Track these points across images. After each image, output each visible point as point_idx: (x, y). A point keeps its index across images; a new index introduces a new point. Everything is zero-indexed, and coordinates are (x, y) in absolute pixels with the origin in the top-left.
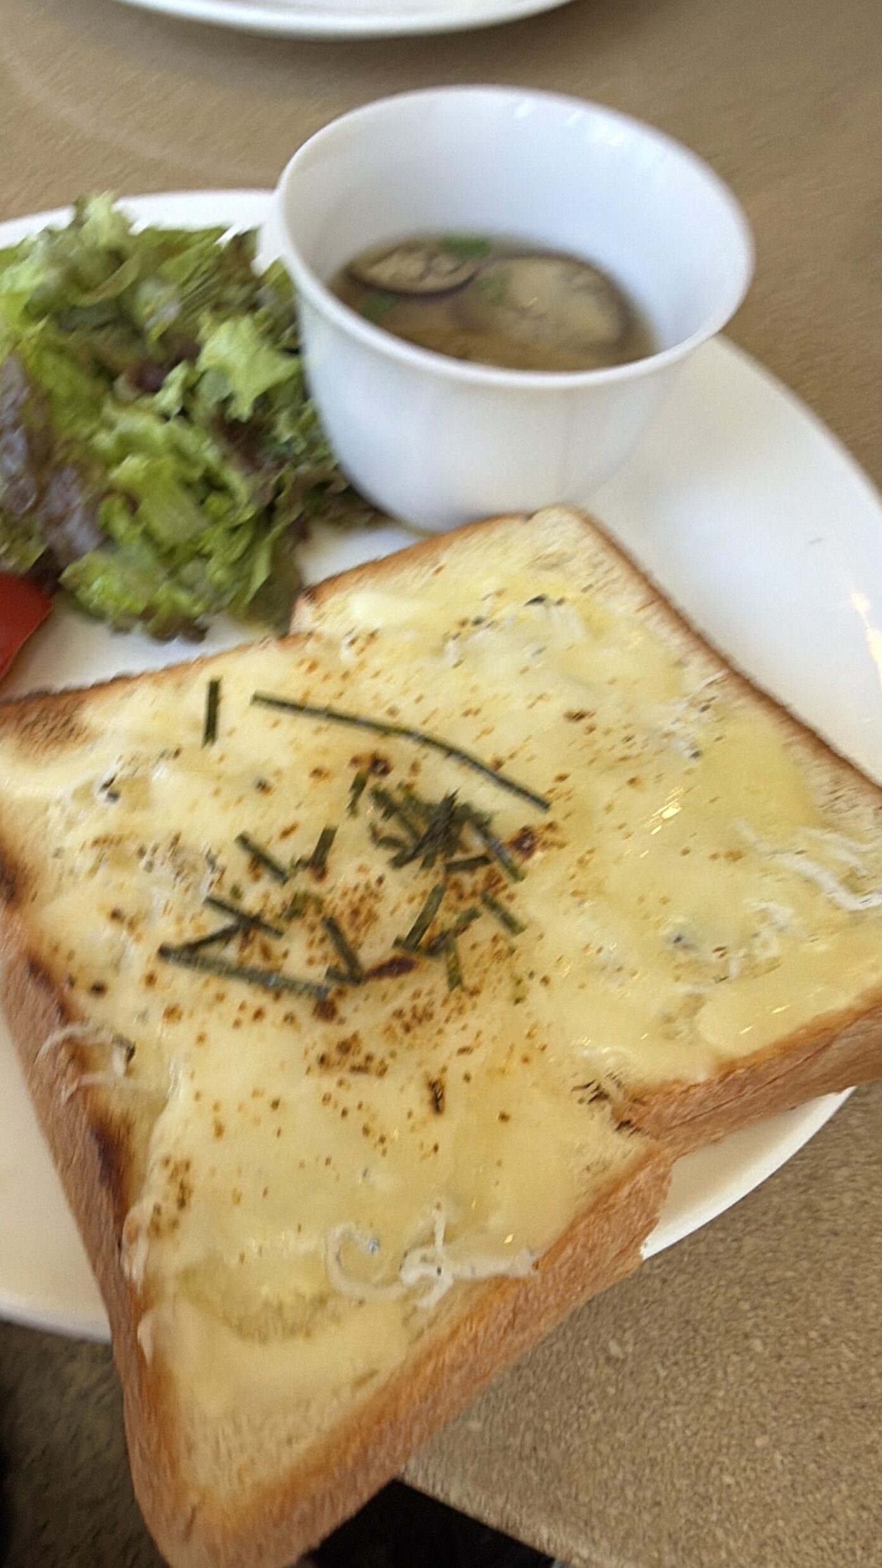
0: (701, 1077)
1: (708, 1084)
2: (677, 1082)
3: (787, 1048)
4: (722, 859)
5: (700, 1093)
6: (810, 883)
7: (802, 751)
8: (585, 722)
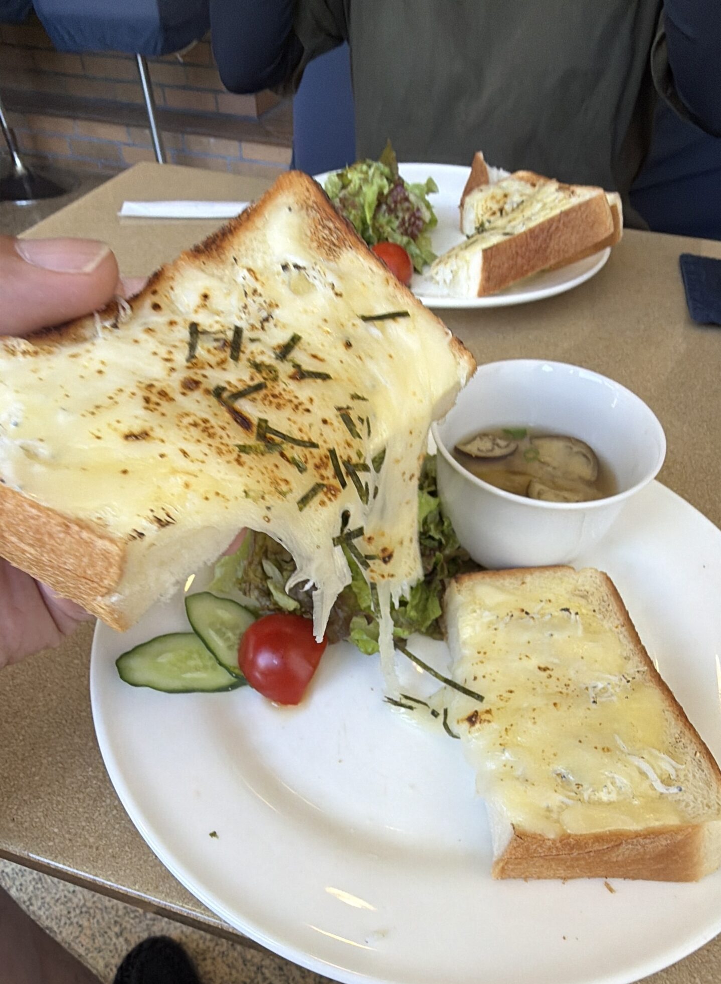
0: (552, 836)
1: (554, 841)
2: (540, 835)
3: (598, 838)
4: (600, 750)
5: (549, 843)
6: (643, 773)
7: (670, 716)
8: (548, 672)
